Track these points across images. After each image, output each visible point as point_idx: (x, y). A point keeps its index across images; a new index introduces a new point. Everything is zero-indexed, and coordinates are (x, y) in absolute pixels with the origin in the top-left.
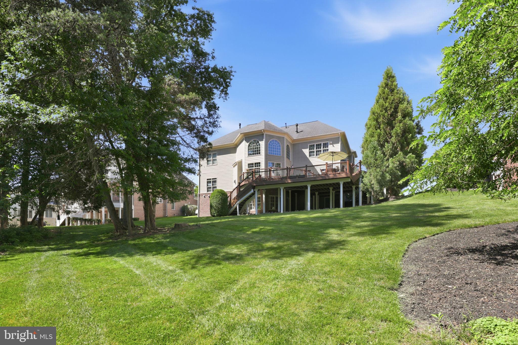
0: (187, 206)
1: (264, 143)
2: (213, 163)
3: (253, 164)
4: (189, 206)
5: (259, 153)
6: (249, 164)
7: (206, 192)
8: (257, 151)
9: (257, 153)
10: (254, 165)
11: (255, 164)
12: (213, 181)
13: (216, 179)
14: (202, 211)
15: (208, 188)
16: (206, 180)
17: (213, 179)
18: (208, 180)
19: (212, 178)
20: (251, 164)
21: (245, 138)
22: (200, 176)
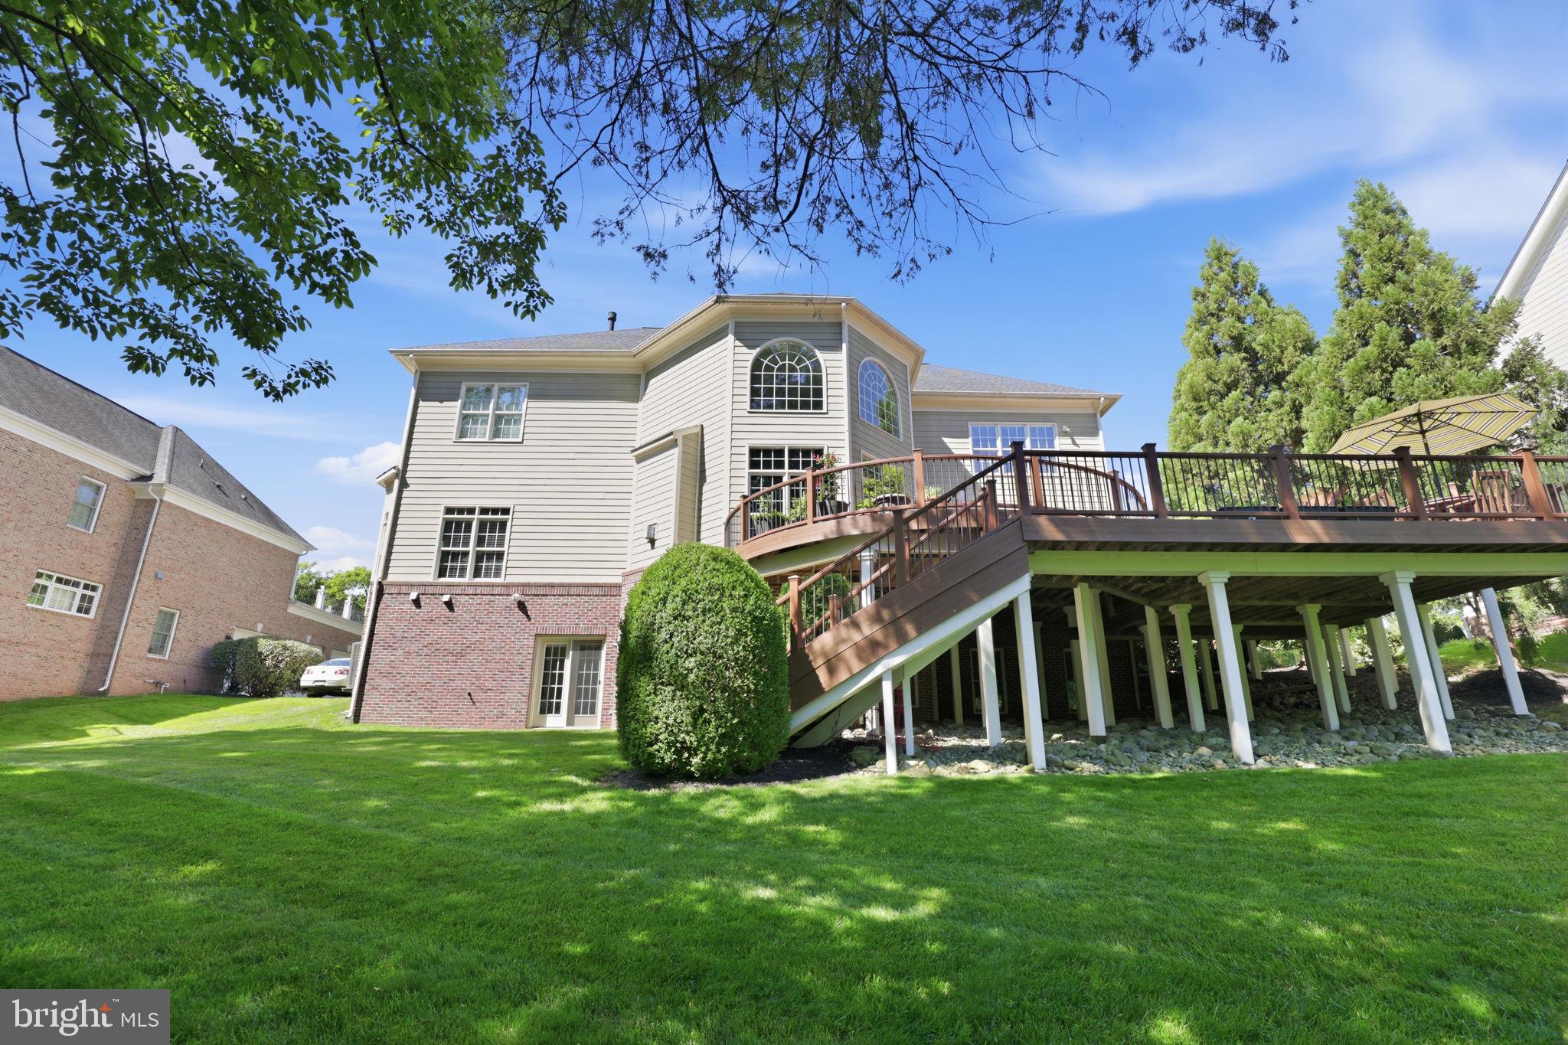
0: (253, 643)
1: (844, 363)
2: (496, 433)
3: (779, 452)
4: (264, 646)
5: (818, 405)
6: (754, 452)
7: (430, 576)
8: (805, 393)
9: (805, 405)
10: (786, 459)
11: (794, 452)
12: (482, 525)
13: (506, 511)
14: (386, 684)
15: (444, 556)
16: (441, 515)
17: (484, 511)
18: (449, 511)
19: (477, 503)
20: (767, 452)
21: (738, 325)
22: (404, 484)
